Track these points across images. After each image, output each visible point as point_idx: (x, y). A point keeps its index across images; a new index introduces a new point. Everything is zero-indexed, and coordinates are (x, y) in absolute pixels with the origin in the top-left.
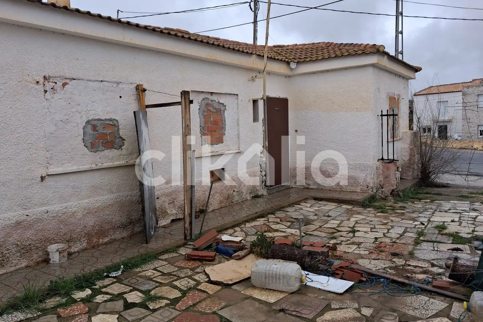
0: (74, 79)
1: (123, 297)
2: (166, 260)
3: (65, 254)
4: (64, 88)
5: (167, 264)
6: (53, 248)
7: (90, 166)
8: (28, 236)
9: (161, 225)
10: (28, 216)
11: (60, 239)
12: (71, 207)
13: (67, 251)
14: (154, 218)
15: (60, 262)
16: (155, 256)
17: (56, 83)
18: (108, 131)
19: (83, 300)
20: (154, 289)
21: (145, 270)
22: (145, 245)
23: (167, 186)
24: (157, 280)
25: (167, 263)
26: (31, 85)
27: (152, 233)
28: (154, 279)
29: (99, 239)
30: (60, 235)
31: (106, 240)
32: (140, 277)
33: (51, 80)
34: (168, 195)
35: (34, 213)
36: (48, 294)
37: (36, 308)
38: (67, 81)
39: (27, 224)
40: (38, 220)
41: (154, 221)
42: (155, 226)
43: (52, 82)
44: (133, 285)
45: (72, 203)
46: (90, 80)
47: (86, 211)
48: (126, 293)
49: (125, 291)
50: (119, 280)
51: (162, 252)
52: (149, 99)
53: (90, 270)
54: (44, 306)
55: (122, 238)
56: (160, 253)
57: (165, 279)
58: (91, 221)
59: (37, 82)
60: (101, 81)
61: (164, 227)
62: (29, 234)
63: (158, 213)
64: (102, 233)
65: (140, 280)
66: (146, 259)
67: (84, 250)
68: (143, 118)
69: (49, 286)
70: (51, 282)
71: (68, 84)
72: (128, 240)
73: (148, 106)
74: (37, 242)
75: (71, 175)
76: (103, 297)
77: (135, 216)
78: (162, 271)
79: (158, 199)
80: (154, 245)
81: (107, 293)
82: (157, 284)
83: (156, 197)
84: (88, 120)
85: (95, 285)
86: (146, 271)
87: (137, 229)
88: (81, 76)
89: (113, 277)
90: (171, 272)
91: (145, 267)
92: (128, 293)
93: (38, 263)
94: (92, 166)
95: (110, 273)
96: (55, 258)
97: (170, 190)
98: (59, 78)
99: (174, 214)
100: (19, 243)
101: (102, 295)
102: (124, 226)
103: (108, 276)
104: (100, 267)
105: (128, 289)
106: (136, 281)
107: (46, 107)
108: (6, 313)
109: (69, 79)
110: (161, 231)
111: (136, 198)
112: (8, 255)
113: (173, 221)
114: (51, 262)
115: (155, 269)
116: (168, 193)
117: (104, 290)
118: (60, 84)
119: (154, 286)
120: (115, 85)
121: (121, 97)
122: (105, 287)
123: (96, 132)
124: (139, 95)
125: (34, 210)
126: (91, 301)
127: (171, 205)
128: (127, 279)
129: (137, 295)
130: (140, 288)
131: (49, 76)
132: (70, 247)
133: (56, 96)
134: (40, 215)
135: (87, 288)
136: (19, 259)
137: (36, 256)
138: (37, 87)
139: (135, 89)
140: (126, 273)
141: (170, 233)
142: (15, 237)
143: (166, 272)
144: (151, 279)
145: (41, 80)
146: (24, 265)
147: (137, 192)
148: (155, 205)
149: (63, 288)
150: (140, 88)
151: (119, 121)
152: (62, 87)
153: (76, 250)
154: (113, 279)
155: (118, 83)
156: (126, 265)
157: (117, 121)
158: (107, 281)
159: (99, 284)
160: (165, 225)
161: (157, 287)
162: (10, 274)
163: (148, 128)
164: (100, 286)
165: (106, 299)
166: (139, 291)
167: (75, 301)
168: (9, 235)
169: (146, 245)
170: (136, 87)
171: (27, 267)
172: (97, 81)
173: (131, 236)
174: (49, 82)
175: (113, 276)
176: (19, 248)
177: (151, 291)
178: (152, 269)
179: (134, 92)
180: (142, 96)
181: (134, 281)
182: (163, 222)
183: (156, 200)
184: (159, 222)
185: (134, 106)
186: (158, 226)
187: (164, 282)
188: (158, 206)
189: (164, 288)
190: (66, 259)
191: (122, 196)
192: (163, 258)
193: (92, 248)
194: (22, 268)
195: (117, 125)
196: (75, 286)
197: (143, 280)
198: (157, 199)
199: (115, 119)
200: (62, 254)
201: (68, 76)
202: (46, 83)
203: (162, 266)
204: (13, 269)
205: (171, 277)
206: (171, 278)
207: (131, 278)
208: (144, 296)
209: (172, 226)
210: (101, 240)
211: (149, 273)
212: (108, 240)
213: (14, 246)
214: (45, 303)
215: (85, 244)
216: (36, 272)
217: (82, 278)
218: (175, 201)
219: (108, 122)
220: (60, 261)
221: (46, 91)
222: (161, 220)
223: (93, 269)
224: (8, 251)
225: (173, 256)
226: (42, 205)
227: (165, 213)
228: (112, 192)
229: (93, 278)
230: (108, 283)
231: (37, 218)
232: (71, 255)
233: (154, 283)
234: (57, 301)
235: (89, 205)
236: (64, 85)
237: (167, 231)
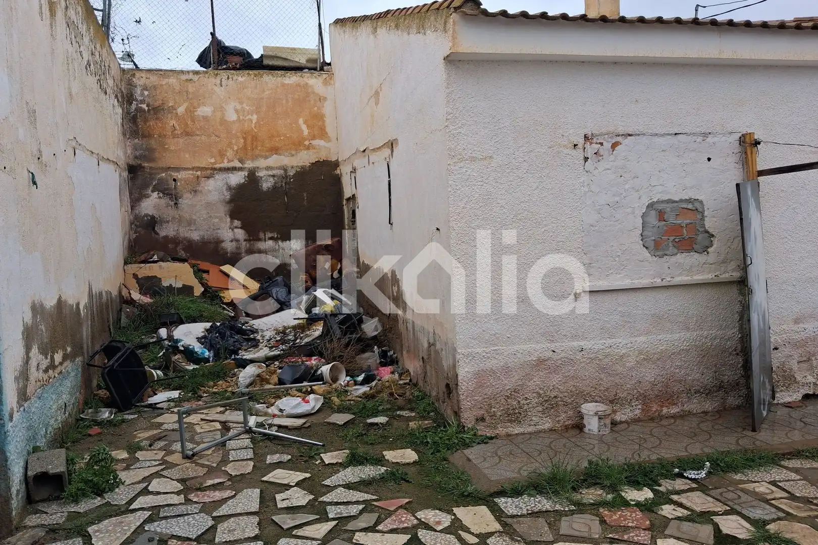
0: (630, 135)
1: (712, 520)
2: (796, 471)
3: (608, 421)
4: (613, 151)
5: (800, 480)
6: (589, 408)
7: (652, 281)
8: (555, 383)
9: (782, 401)
10: (554, 351)
11: (600, 397)
12: (618, 346)
13: (610, 417)
14: (768, 387)
15: (600, 433)
16: (775, 459)
17: (602, 144)
18: (685, 222)
19: (638, 505)
20: (774, 520)
21: (753, 480)
22: (750, 433)
23: (795, 328)
24: (780, 506)
25: (799, 477)
26: (566, 151)
27: (765, 413)
28: (773, 502)
29: (662, 407)
30: (600, 391)
31: (674, 410)
32: (742, 490)
33: (595, 140)
34: (796, 345)
35: (563, 348)
36: (585, 480)
37: (567, 498)
38: (619, 139)
39: (553, 365)
40: (570, 361)
41: (769, 392)
42: (769, 401)
43: (597, 143)
44: (729, 503)
45: (620, 341)
46: (657, 134)
47: (642, 356)
48: (716, 514)
49: (716, 510)
50: (701, 486)
51: (789, 454)
52: (765, 159)
53: (649, 456)
54: (579, 497)
55: (702, 413)
56: (784, 455)
57: (799, 508)
58: (649, 374)
59: (575, 145)
60: (676, 134)
61: (788, 405)
62: (556, 379)
63: (775, 376)
64: (667, 397)
65: (744, 497)
66: (753, 461)
67: (636, 421)
68: (752, 195)
69: (586, 468)
70: (590, 462)
71: (621, 144)
72: (714, 418)
73: (762, 173)
74: (566, 394)
75: (620, 294)
76: (674, 510)
77: (729, 375)
78: (790, 490)
79: (775, 351)
80: (767, 438)
81: (681, 505)
82: (781, 515)
83: (772, 347)
84: (650, 201)
85: (660, 486)
86: (755, 482)
87: (733, 400)
88: (642, 129)
89: (691, 479)
90: (812, 498)
91: (752, 475)
92: (721, 515)
93: (567, 428)
94: (655, 280)
95: (685, 470)
96: (592, 425)
97: (803, 335)
98: (606, 136)
99: (810, 383)
100: (541, 392)
101: (672, 507)
102: (707, 392)
103: (680, 475)
104: (666, 456)
105: (719, 508)
106: (736, 496)
107: (586, 184)
108: (526, 493)
109: (623, 135)
110: (782, 412)
111: (733, 343)
112: (526, 407)
113: (806, 397)
114: (586, 430)
115: (773, 483)
116: (799, 341)
117: (675, 497)
118: (608, 145)
119: (775, 517)
120: (700, 139)
121: (709, 159)
122: (678, 493)
123: (665, 223)
124: (746, 152)
125: (563, 344)
126: (653, 512)
127: (805, 365)
128: (716, 488)
129: (739, 524)
130: (744, 512)
131: (592, 134)
132: (614, 412)
133: (602, 165)
134: (571, 353)
135: (645, 486)
136: (541, 415)
137: (565, 417)
138: (574, 152)
139: (738, 142)
140: (714, 479)
141: (803, 420)
142: (536, 382)
143: (798, 495)
144: (767, 501)
145: (581, 141)
146: (547, 426)
147: (733, 332)
148: (771, 361)
149: (608, 477)
150: (748, 140)
151: (705, 203)
152: (611, 150)
153: (624, 418)
154: (690, 482)
155: (705, 135)
156: (715, 464)
157: (701, 202)
158: (679, 484)
159: (666, 485)
160: (789, 403)
161: (779, 519)
162: (528, 436)
163: (761, 214)
164: (668, 490)
165: (680, 515)
166: (742, 518)
167: (626, 504)
168: (528, 377)
169: (754, 433)
170: (740, 138)
171: (551, 430)
172: (668, 134)
173: (722, 412)
174: (591, 143)
175: (690, 476)
176: (541, 399)
177: (768, 524)
178: (766, 482)
179: (736, 147)
180: (752, 153)
181: (730, 495)
182: (785, 397)
183: (772, 352)
184: (777, 395)
185: (735, 175)
186: (775, 402)
187: (795, 514)
188: (775, 364)
189: (797, 526)
190: (608, 430)
191: (706, 338)
192: (790, 466)
193: (649, 420)
194: (544, 431)
195: (700, 210)
196: (626, 478)
197: (750, 499)
198: (773, 349)
199: (698, 199)
200: (602, 421)
201: (621, 130)
202: (588, 145)
203: (789, 480)
204: (531, 429)
205: (812, 507)
206: (812, 510)
207: (725, 490)
208: (753, 529)
209: (807, 407)
210: (665, 410)
211: (762, 488)
212: (678, 410)
213: (535, 395)
214: (581, 493)
215: (637, 412)
216: (564, 441)
217: (637, 467)
218: (813, 358)
219: (685, 206)
220: (599, 431)
221: (586, 159)
222: (781, 391)
223: (654, 457)
224: (526, 400)
225: (811, 466)
226: (575, 337)
227: (790, 380)
228: (688, 329)
229: (656, 472)
230: (682, 488)
231: (567, 358)
232: (616, 424)
233: (773, 510)
234: (599, 495)
235: (647, 346)
236: (614, 146)
237: (796, 414)
